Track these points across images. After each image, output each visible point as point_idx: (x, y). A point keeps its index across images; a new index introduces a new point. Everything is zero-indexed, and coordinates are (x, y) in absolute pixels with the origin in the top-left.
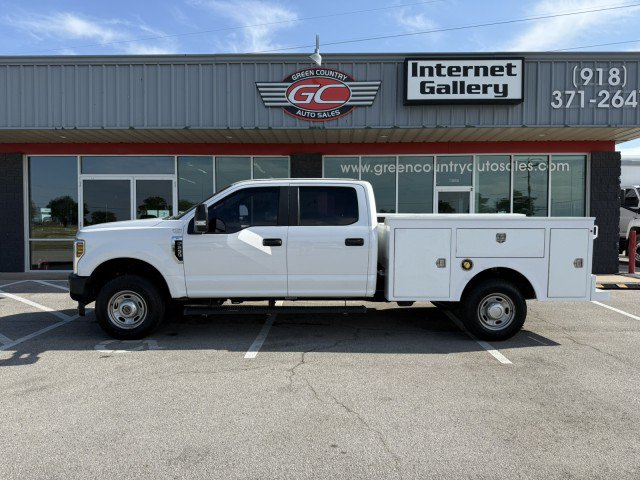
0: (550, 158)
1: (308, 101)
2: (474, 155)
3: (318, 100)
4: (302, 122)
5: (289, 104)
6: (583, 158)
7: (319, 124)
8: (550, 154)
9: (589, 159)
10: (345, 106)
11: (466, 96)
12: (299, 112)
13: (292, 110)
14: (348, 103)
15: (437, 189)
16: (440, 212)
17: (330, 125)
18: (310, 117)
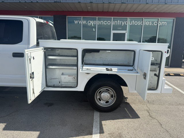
0: (159, 19)
2: (128, 18)
6: (173, 20)
8: (159, 18)
9: (175, 20)
15: (113, 32)
16: (113, 40)
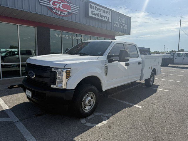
1: (57, 7)
3: (61, 7)
4: (55, 15)
5: (50, 6)
7: (61, 17)
10: (70, 12)
11: (101, 18)
12: (54, 10)
13: (51, 9)
14: (70, 11)
17: (65, 18)
18: (58, 13)
